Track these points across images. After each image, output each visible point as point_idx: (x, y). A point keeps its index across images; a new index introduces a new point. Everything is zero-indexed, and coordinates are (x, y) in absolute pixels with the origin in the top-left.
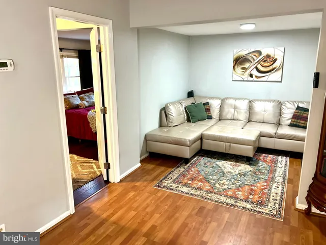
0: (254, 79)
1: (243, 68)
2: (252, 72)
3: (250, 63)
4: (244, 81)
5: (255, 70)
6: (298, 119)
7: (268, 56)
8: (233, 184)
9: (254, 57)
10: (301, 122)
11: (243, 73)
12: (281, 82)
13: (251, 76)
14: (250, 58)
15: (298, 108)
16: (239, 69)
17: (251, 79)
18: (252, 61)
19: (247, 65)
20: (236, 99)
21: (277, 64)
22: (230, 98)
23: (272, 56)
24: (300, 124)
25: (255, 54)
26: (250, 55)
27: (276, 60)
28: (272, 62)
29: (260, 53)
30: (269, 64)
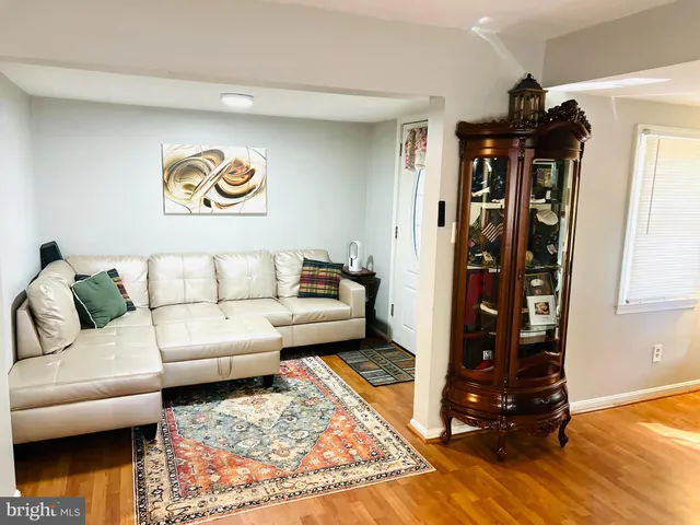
0: (214, 208)
1: (188, 187)
2: (208, 196)
3: (202, 175)
4: (191, 214)
5: (214, 190)
6: (312, 282)
7: (238, 164)
8: (299, 441)
9: (209, 162)
10: (319, 286)
11: (189, 197)
12: (266, 214)
13: (207, 203)
14: (201, 165)
15: (306, 262)
16: (177, 188)
17: (208, 210)
18: (206, 170)
19: (195, 180)
20: (182, 256)
21: (256, 180)
22: (168, 254)
23: (245, 164)
24: (319, 291)
25: (210, 157)
26: (201, 158)
27: (252, 173)
28: (247, 177)
29: (221, 156)
30: (241, 180)
